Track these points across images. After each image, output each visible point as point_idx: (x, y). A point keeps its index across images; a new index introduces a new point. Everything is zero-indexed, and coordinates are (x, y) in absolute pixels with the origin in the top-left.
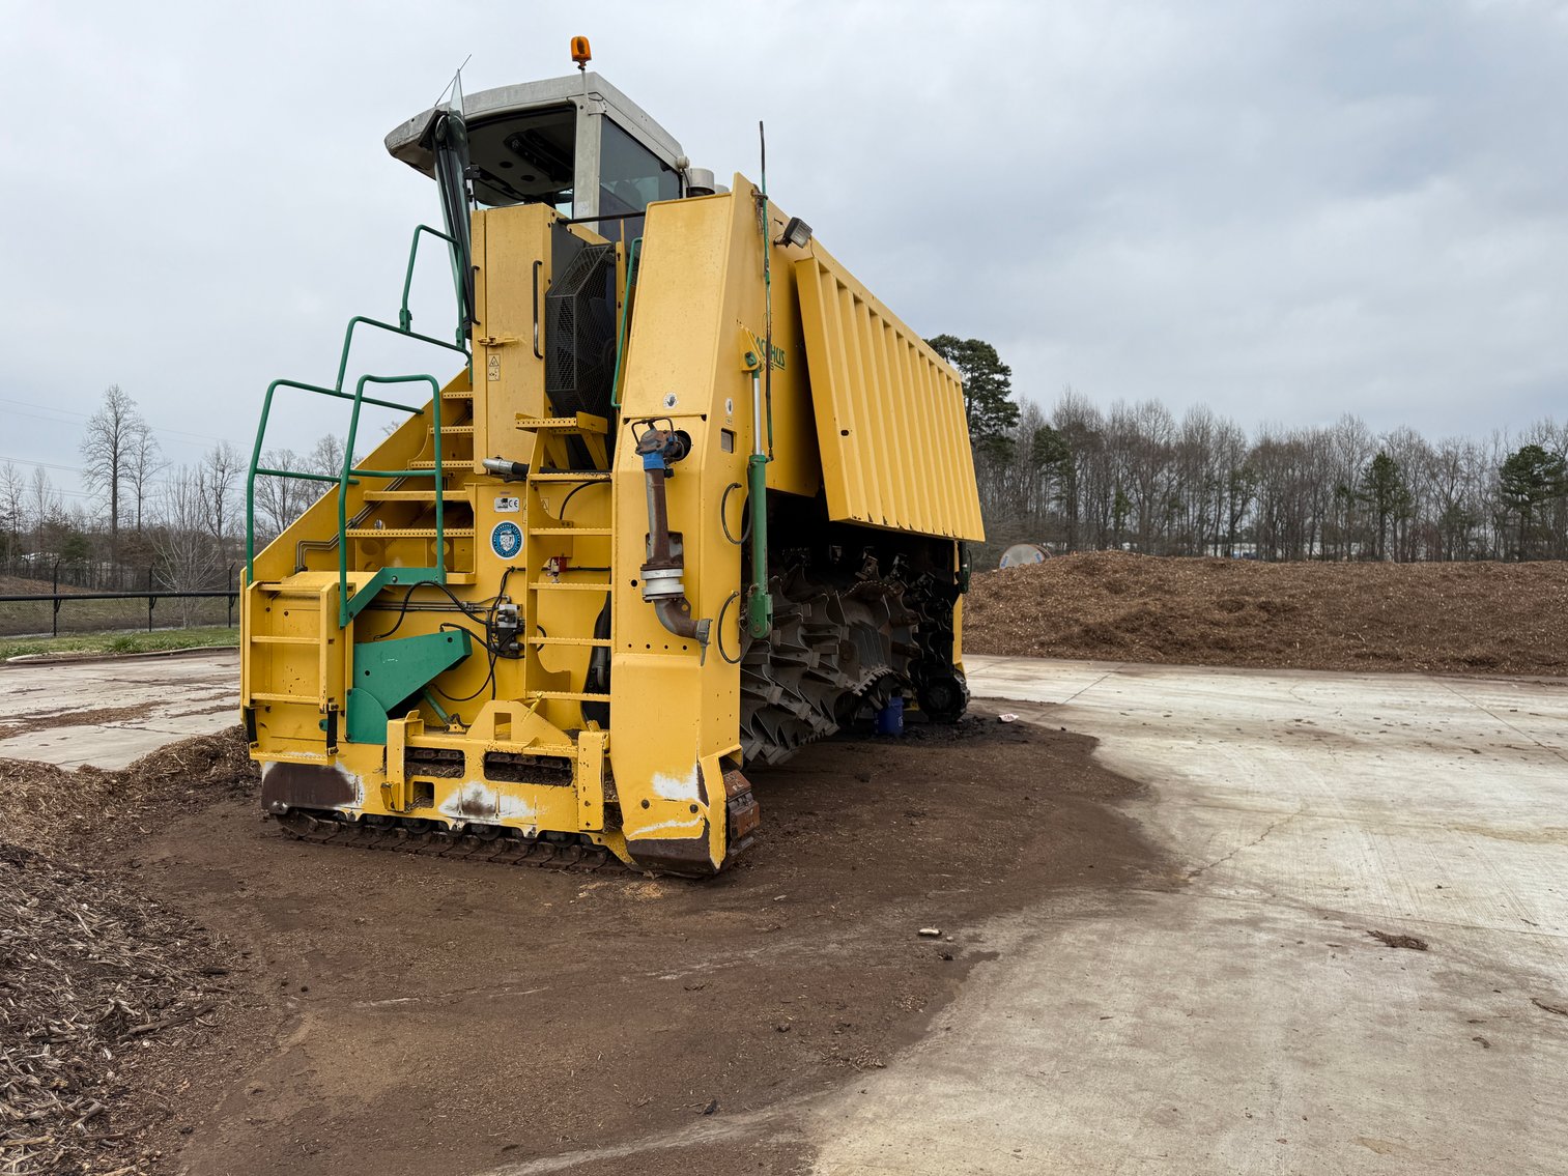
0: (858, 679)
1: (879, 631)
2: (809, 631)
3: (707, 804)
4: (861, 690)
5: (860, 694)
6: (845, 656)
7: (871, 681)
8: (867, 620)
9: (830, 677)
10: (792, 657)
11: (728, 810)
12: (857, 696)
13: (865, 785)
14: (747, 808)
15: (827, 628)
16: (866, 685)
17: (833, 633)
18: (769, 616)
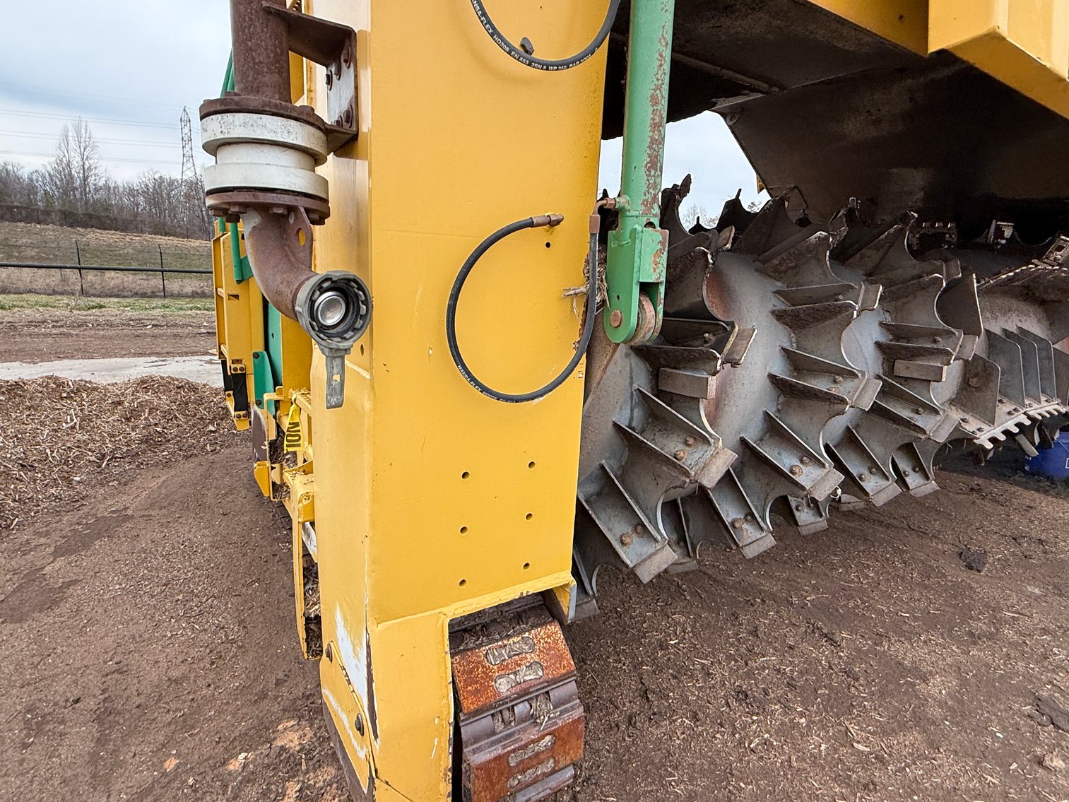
0: (991, 421)
1: (1056, 346)
2: (897, 338)
3: (376, 737)
4: (993, 440)
5: (989, 446)
6: (973, 382)
7: (1019, 425)
8: (1034, 325)
9: (920, 421)
10: (821, 384)
11: (458, 744)
12: (982, 447)
13: (973, 574)
14: (533, 734)
15: (933, 335)
16: (1006, 432)
17: (942, 343)
18: (647, 289)
